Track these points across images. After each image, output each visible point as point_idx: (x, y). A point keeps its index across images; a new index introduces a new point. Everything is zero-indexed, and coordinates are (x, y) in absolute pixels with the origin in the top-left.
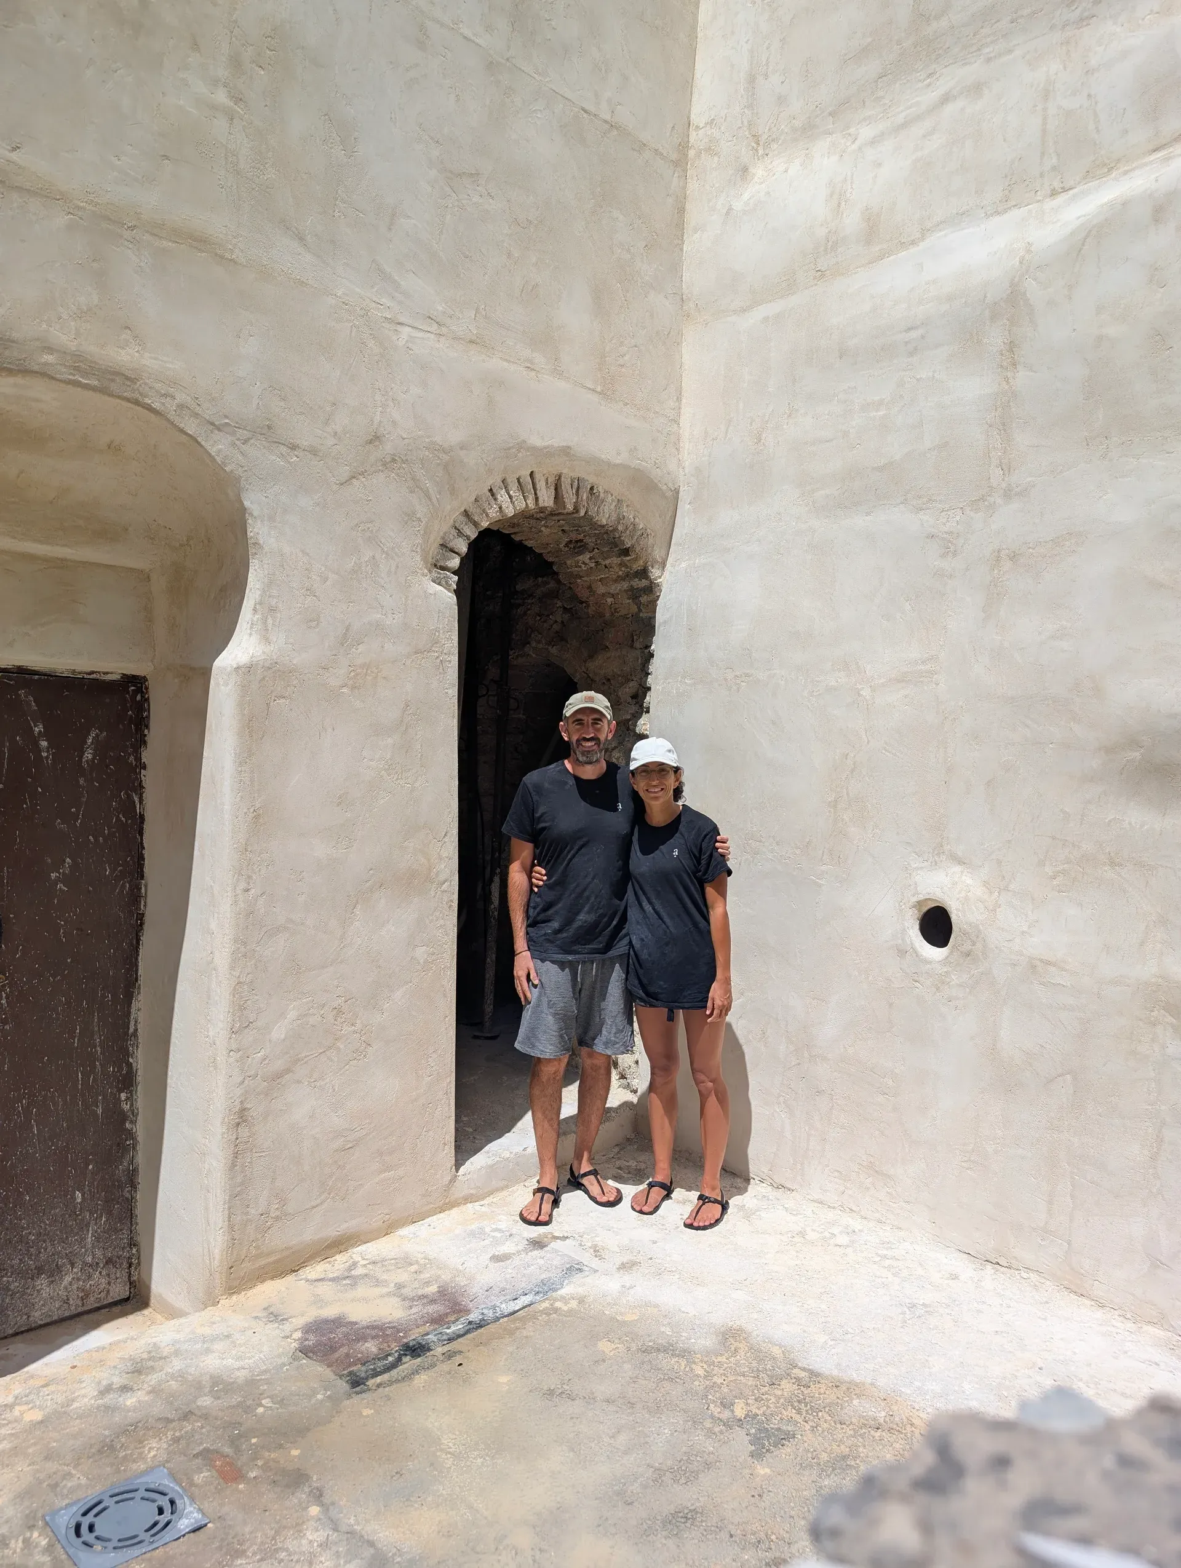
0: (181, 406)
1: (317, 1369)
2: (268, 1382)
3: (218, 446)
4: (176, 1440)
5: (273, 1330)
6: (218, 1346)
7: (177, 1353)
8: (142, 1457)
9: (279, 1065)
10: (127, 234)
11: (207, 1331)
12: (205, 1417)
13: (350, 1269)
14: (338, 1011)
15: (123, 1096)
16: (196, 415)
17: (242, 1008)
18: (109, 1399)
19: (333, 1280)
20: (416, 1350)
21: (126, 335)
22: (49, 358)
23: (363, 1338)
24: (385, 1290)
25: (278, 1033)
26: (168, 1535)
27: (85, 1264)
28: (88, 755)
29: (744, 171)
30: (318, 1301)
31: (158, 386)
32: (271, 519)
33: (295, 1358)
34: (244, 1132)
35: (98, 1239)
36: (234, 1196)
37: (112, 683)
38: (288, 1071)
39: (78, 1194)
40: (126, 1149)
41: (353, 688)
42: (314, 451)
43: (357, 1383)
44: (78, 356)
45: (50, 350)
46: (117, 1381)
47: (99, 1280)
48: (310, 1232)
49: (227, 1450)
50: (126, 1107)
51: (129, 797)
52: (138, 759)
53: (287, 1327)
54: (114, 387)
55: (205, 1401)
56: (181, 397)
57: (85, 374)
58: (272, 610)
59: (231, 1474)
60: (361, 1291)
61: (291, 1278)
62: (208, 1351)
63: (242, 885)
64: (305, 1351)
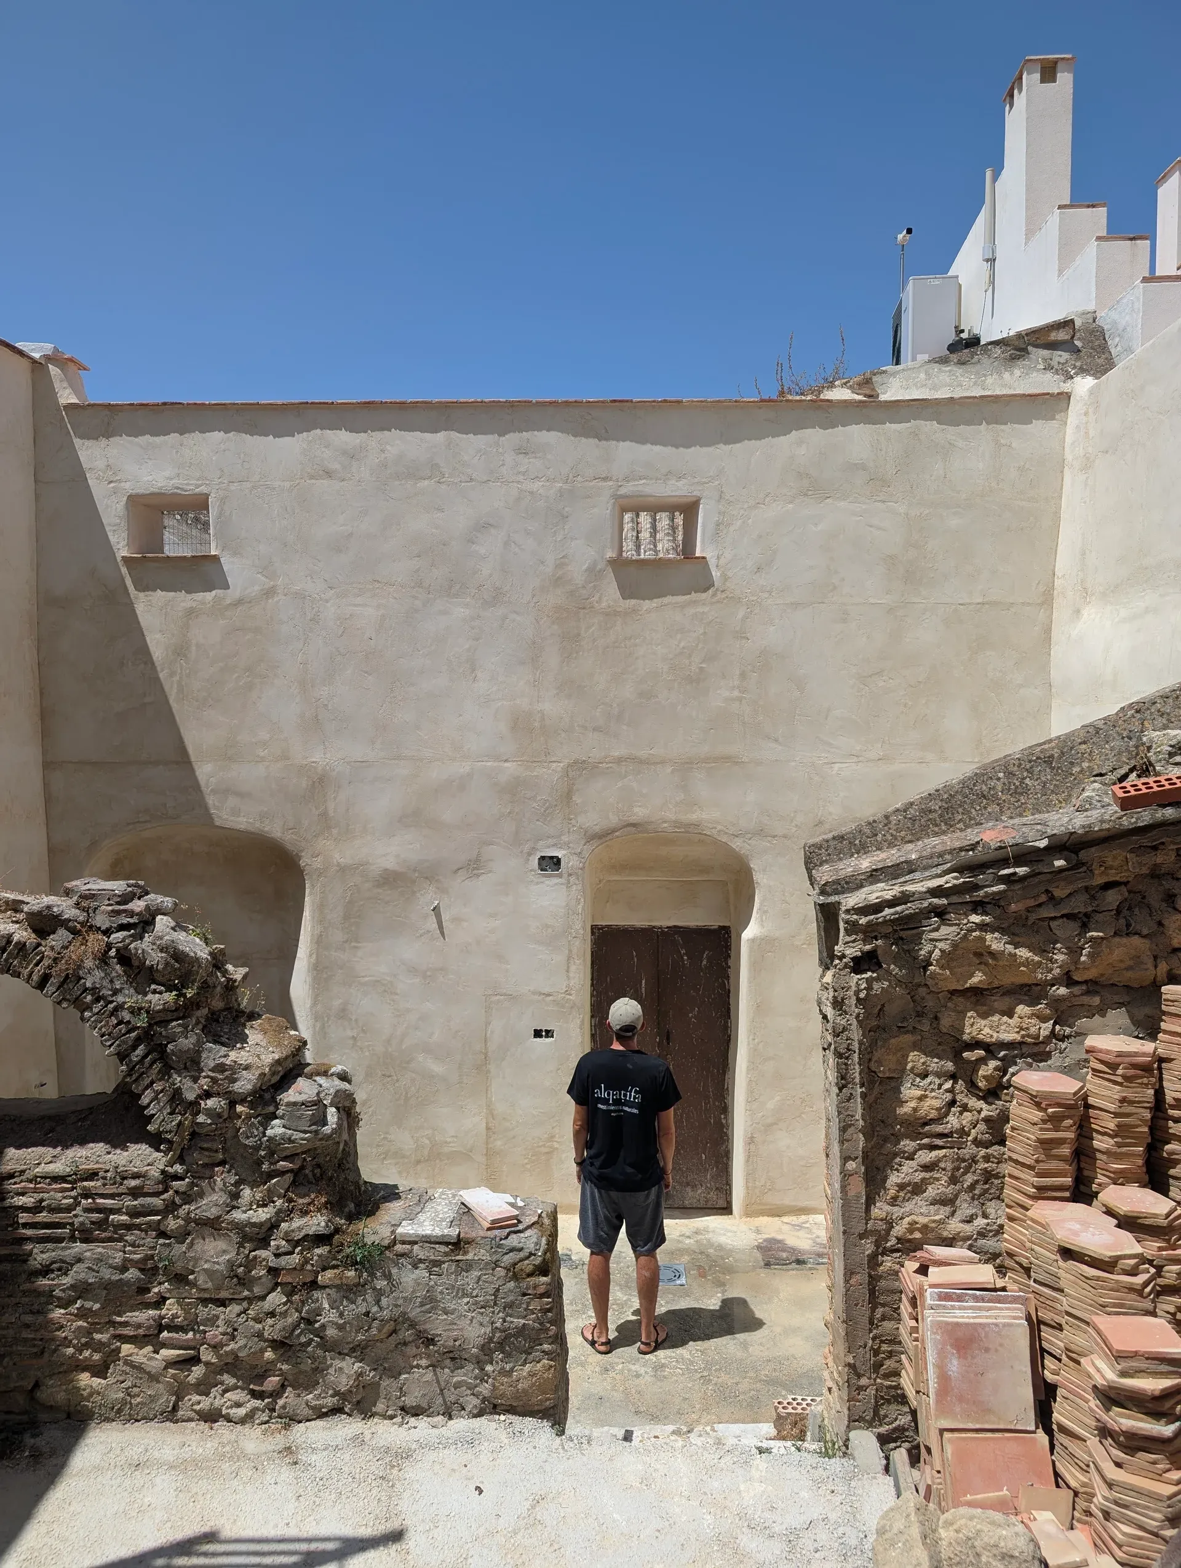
0: (719, 831)
1: (758, 1255)
2: (737, 1253)
3: (737, 844)
4: (693, 1259)
5: (753, 1236)
6: (729, 1234)
7: (714, 1231)
8: (680, 1260)
9: (769, 1121)
10: (695, 766)
11: (729, 1227)
12: (708, 1256)
13: (803, 1223)
14: (803, 1101)
15: (723, 1116)
16: (726, 833)
17: (752, 1092)
18: (681, 1238)
19: (793, 1225)
20: (799, 1262)
21: (695, 807)
22: (665, 825)
23: (783, 1251)
24: (809, 1236)
25: (770, 1105)
26: (672, 1283)
27: (707, 1187)
28: (704, 962)
29: (1078, 612)
30: (780, 1231)
31: (709, 825)
32: (764, 870)
33: (753, 1248)
34: (753, 1147)
35: (712, 1177)
36: (748, 1174)
37: (714, 930)
38: (776, 1124)
39: (703, 1156)
40: (724, 1141)
41: (809, 944)
42: (785, 836)
43: (768, 1265)
44: (675, 822)
45: (665, 822)
46: (688, 1234)
47: (712, 1195)
48: (788, 1201)
49: (707, 1268)
50: (724, 1121)
51: (723, 981)
52: (727, 964)
53: (760, 1236)
54: (690, 830)
55: (711, 1251)
56: (719, 827)
57: (679, 828)
58: (766, 912)
59: (702, 1274)
60: (801, 1233)
61: (777, 1218)
62: (725, 1235)
63: (751, 1037)
64: (759, 1247)
